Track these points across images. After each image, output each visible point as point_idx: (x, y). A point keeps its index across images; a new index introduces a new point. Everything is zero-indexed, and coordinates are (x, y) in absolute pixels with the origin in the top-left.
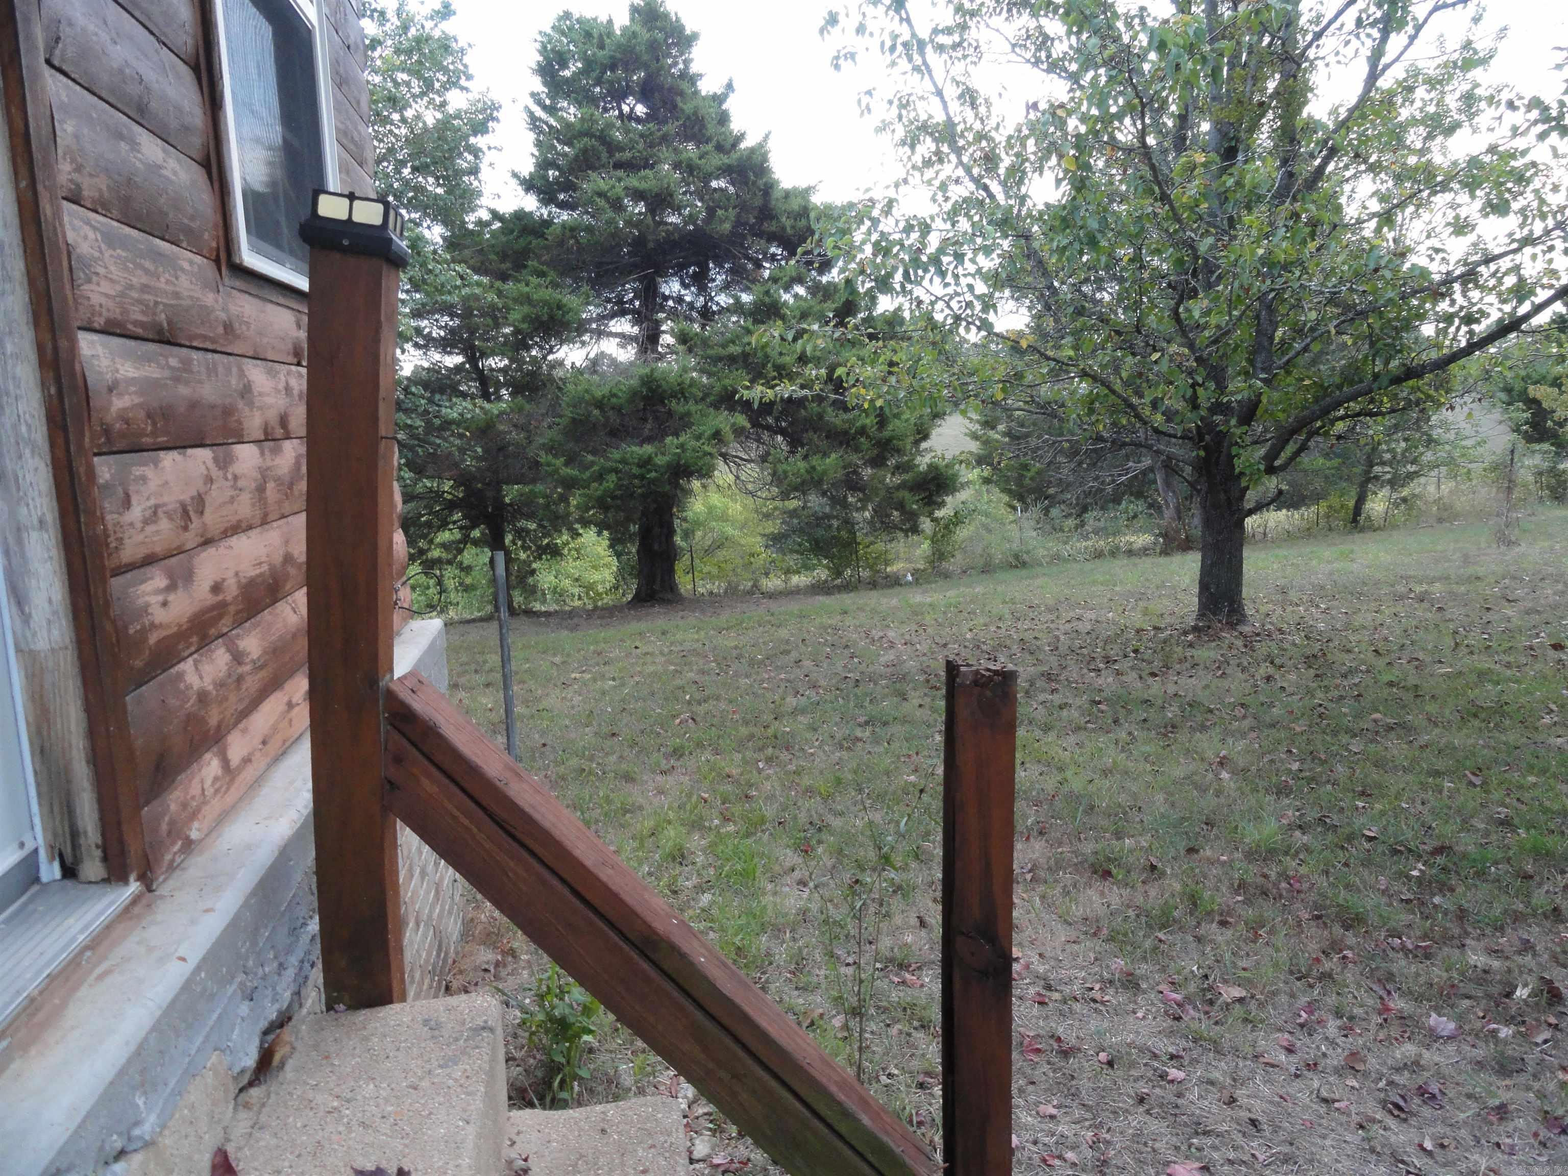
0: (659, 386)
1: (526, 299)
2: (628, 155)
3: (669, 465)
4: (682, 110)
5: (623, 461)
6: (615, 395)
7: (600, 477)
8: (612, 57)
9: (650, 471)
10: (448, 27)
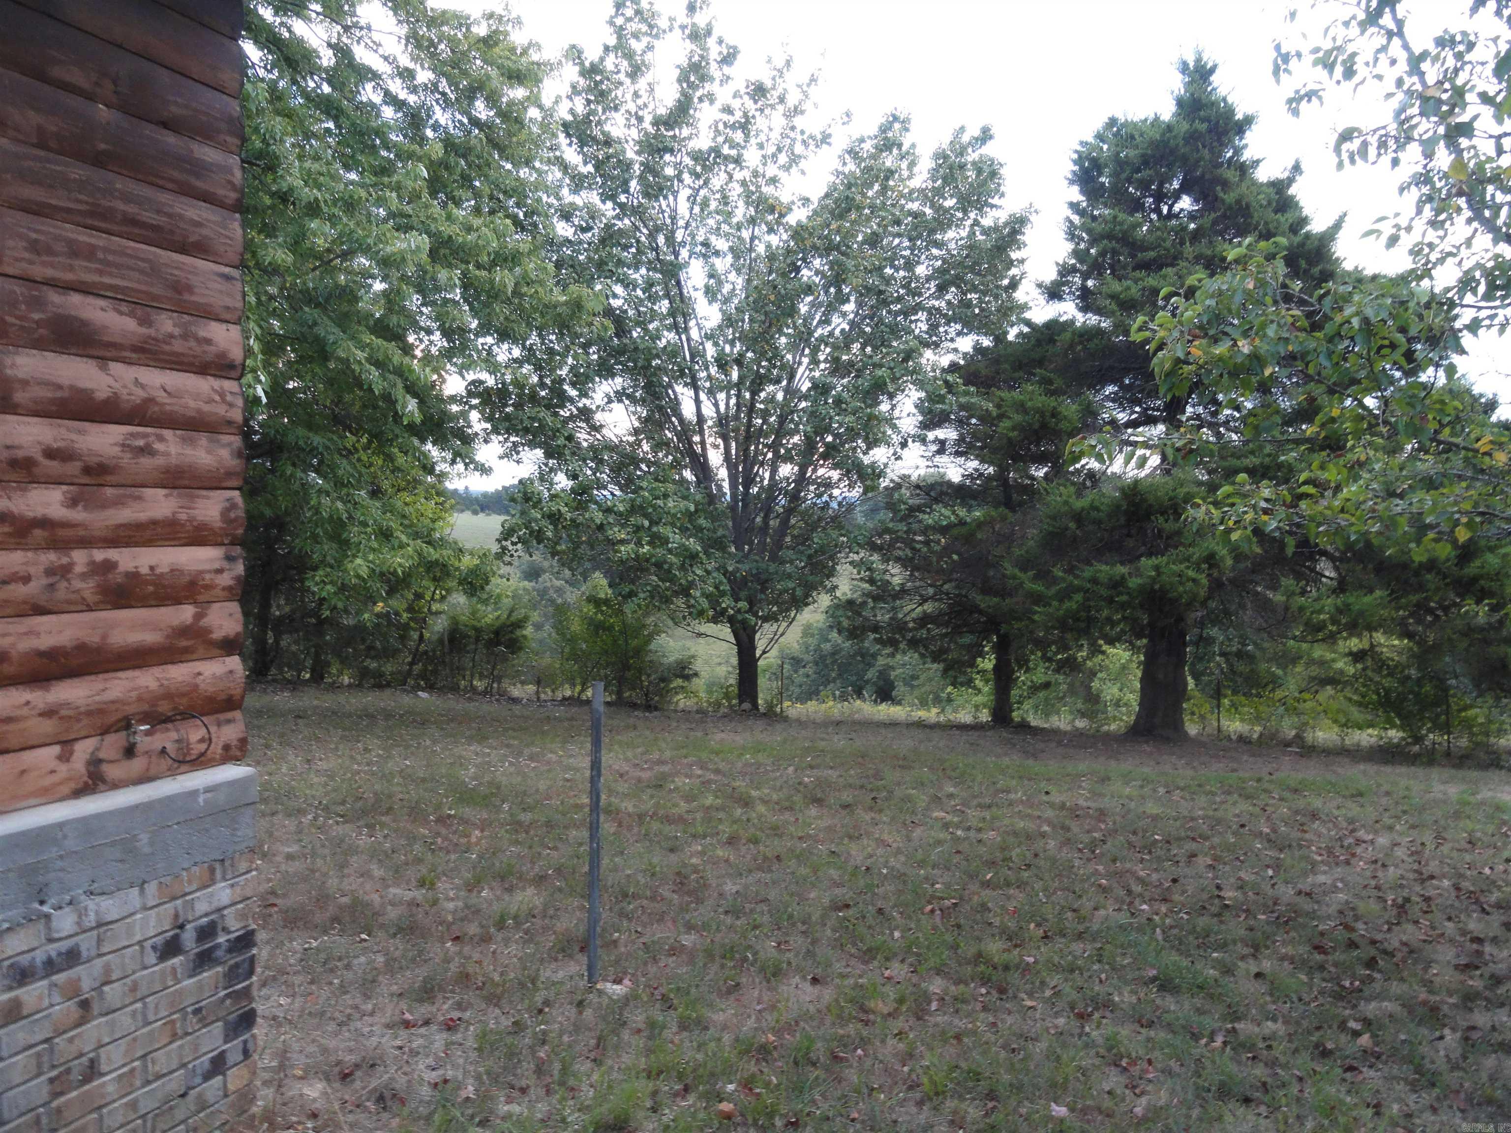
0: (1144, 500)
1: (1021, 407)
2: (1152, 254)
3: (1142, 589)
4: (1223, 201)
5: (1094, 581)
6: (1097, 509)
7: (1064, 595)
8: (1143, 155)
9: (1120, 594)
10: (989, 150)
